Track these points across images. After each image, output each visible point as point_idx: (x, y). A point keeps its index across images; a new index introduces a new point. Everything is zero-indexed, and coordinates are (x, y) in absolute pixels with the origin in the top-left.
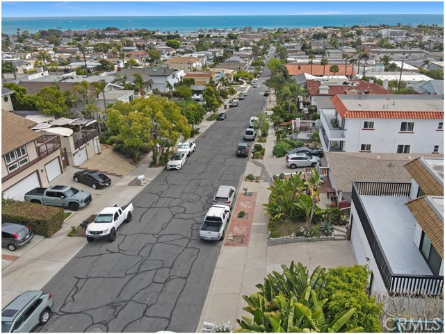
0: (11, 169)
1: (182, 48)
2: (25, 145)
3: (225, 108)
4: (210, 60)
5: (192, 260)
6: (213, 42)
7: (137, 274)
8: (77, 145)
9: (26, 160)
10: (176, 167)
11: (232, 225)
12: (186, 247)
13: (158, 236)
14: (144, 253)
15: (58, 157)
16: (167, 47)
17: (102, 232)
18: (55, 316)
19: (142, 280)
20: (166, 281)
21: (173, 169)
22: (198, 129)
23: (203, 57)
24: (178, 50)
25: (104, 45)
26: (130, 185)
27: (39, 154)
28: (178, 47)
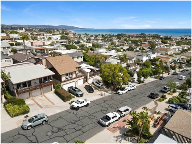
0: (66, 79)
1: (168, 44)
2: (72, 72)
3: (169, 75)
4: (180, 50)
5: (92, 128)
6: (187, 42)
7: (73, 123)
8: (90, 76)
9: (72, 77)
10: (120, 94)
11: (117, 123)
12: (94, 123)
13: (90, 115)
14: (81, 118)
15: (83, 79)
16: (161, 43)
17: (74, 106)
18: (47, 124)
19: (72, 126)
20: (78, 130)
21: (119, 94)
22: (144, 81)
23: (176, 49)
24: (166, 44)
25: (136, 40)
26: (99, 94)
27: (76, 76)
28: (166, 43)
